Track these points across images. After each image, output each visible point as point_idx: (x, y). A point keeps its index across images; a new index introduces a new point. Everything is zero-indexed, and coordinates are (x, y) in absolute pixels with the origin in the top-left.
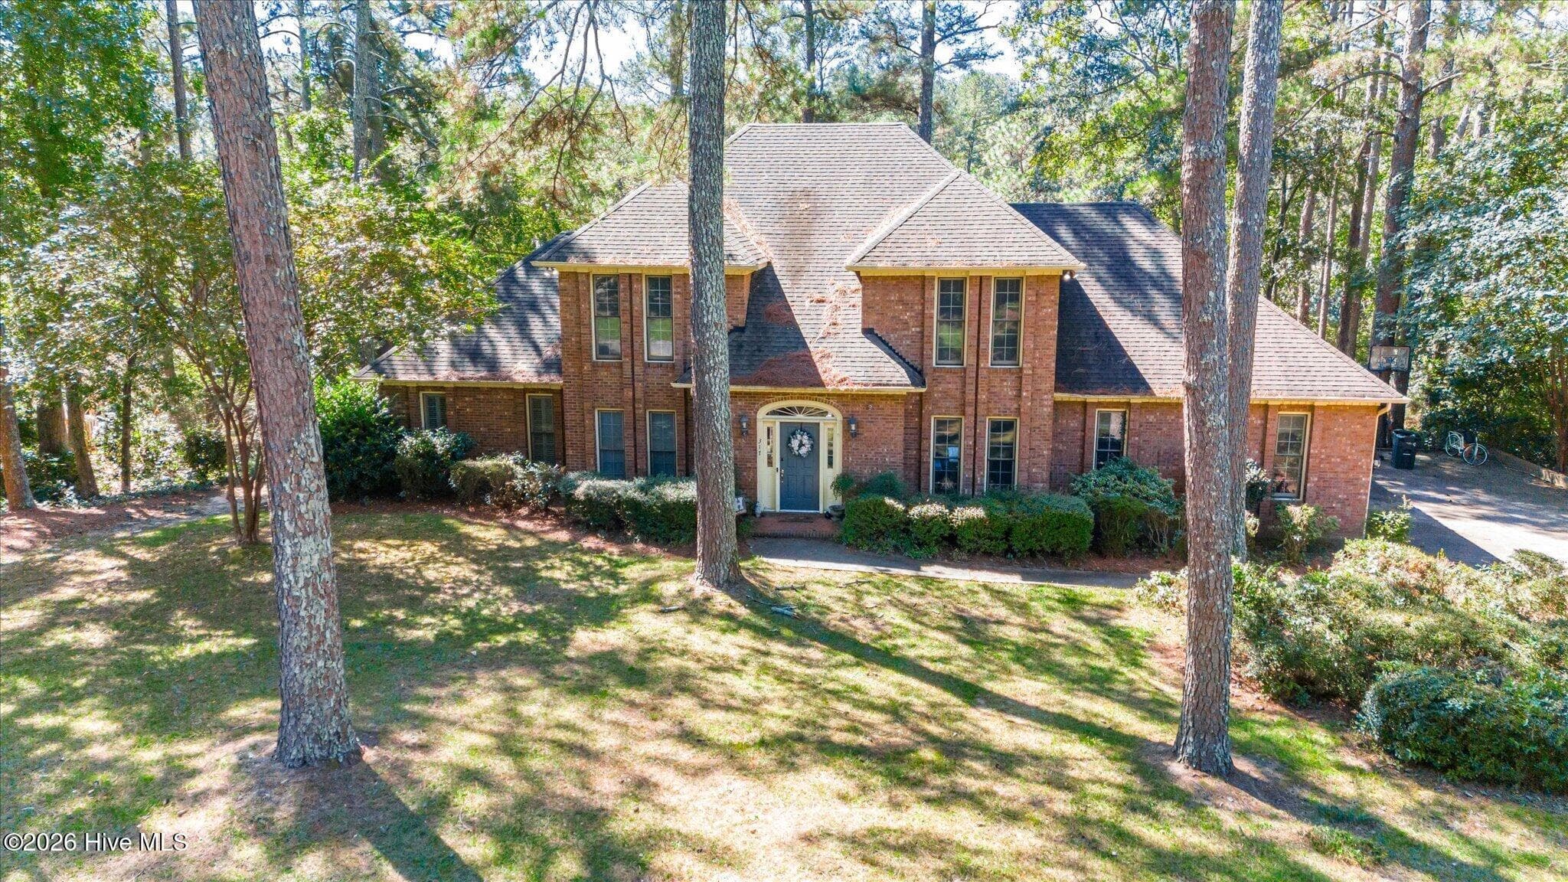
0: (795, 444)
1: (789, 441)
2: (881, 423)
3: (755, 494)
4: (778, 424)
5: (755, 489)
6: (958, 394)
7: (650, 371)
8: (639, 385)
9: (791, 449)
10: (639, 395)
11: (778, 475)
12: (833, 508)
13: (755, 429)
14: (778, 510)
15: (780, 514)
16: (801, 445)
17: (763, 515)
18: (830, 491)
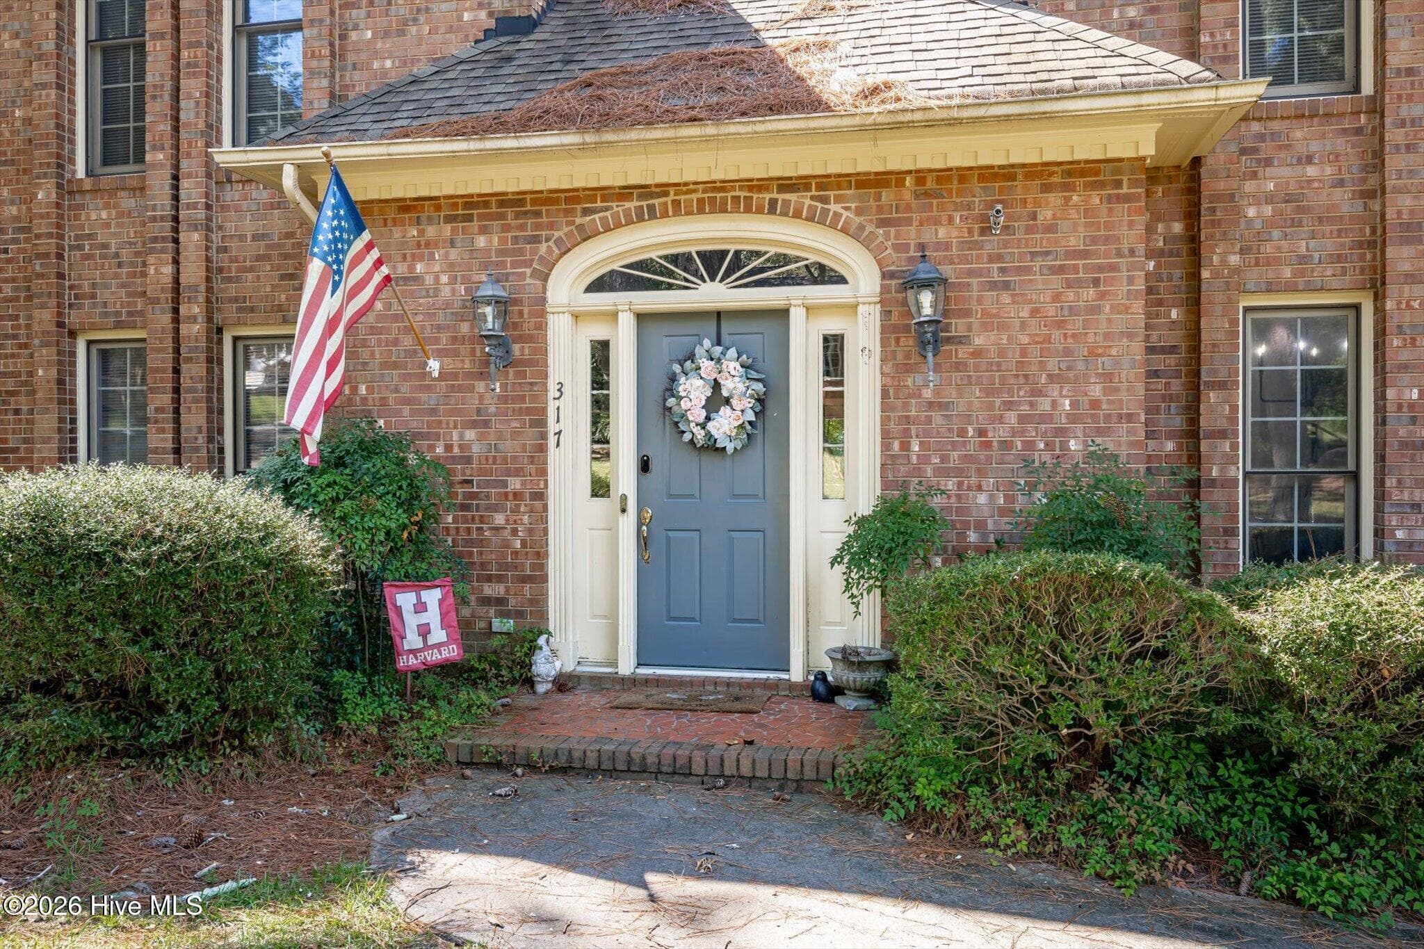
0: (693, 392)
1: (670, 389)
2: (1042, 287)
3: (539, 604)
4: (627, 323)
5: (539, 578)
6: (1345, 202)
7: (231, 195)
8: (191, 239)
9: (675, 422)
10: (193, 273)
11: (627, 525)
12: (847, 656)
13: (537, 337)
14: (627, 665)
15: (632, 682)
16: (717, 399)
17: (563, 684)
18: (835, 577)
